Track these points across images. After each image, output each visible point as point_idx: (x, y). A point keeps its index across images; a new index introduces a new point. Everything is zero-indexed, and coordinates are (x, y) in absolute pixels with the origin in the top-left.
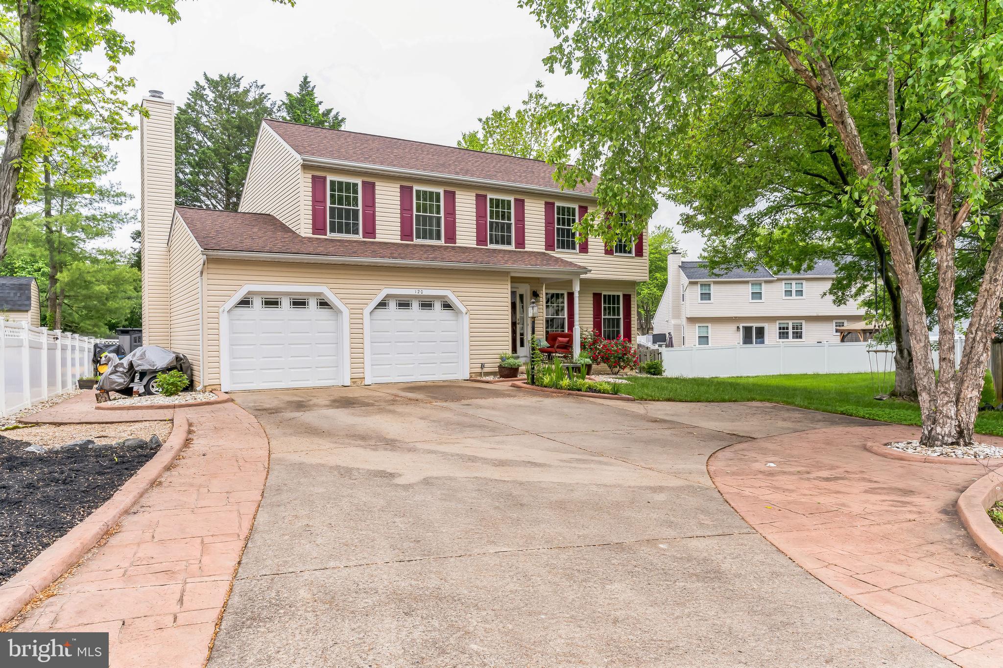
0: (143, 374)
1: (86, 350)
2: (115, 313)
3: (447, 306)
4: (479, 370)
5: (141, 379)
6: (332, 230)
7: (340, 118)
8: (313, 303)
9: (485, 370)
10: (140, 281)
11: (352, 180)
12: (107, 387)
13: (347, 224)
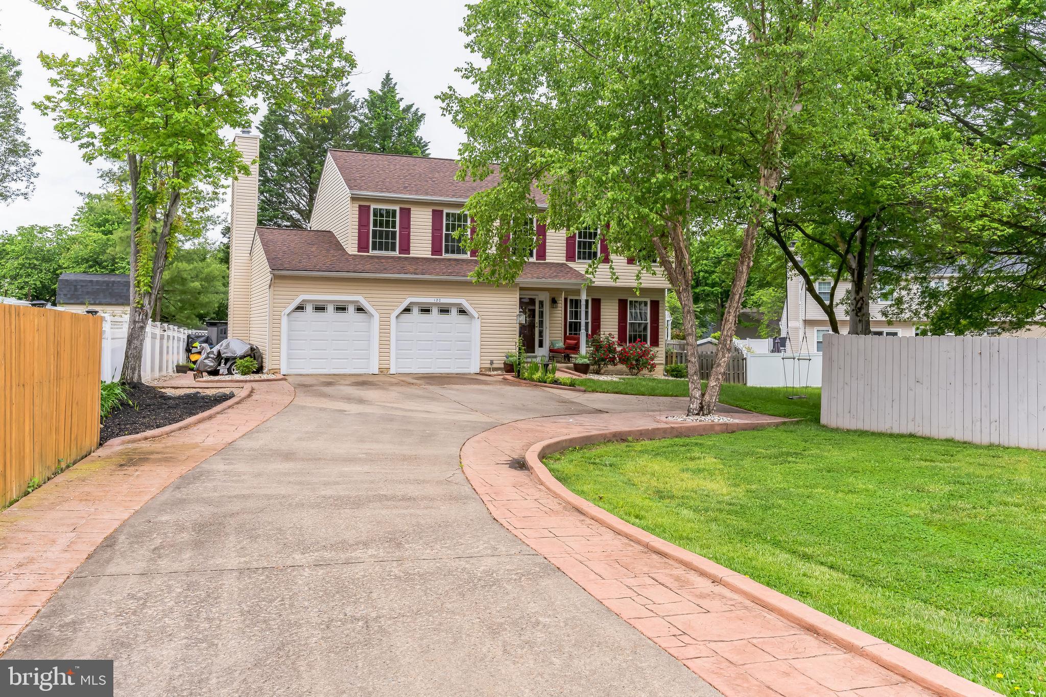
0: (227, 360)
1: (182, 340)
2: (205, 306)
3: (462, 312)
4: (489, 366)
5: (225, 364)
6: (374, 248)
7: (419, 114)
8: (351, 309)
9: (494, 366)
10: (228, 277)
11: (391, 207)
12: (202, 369)
13: (387, 243)
